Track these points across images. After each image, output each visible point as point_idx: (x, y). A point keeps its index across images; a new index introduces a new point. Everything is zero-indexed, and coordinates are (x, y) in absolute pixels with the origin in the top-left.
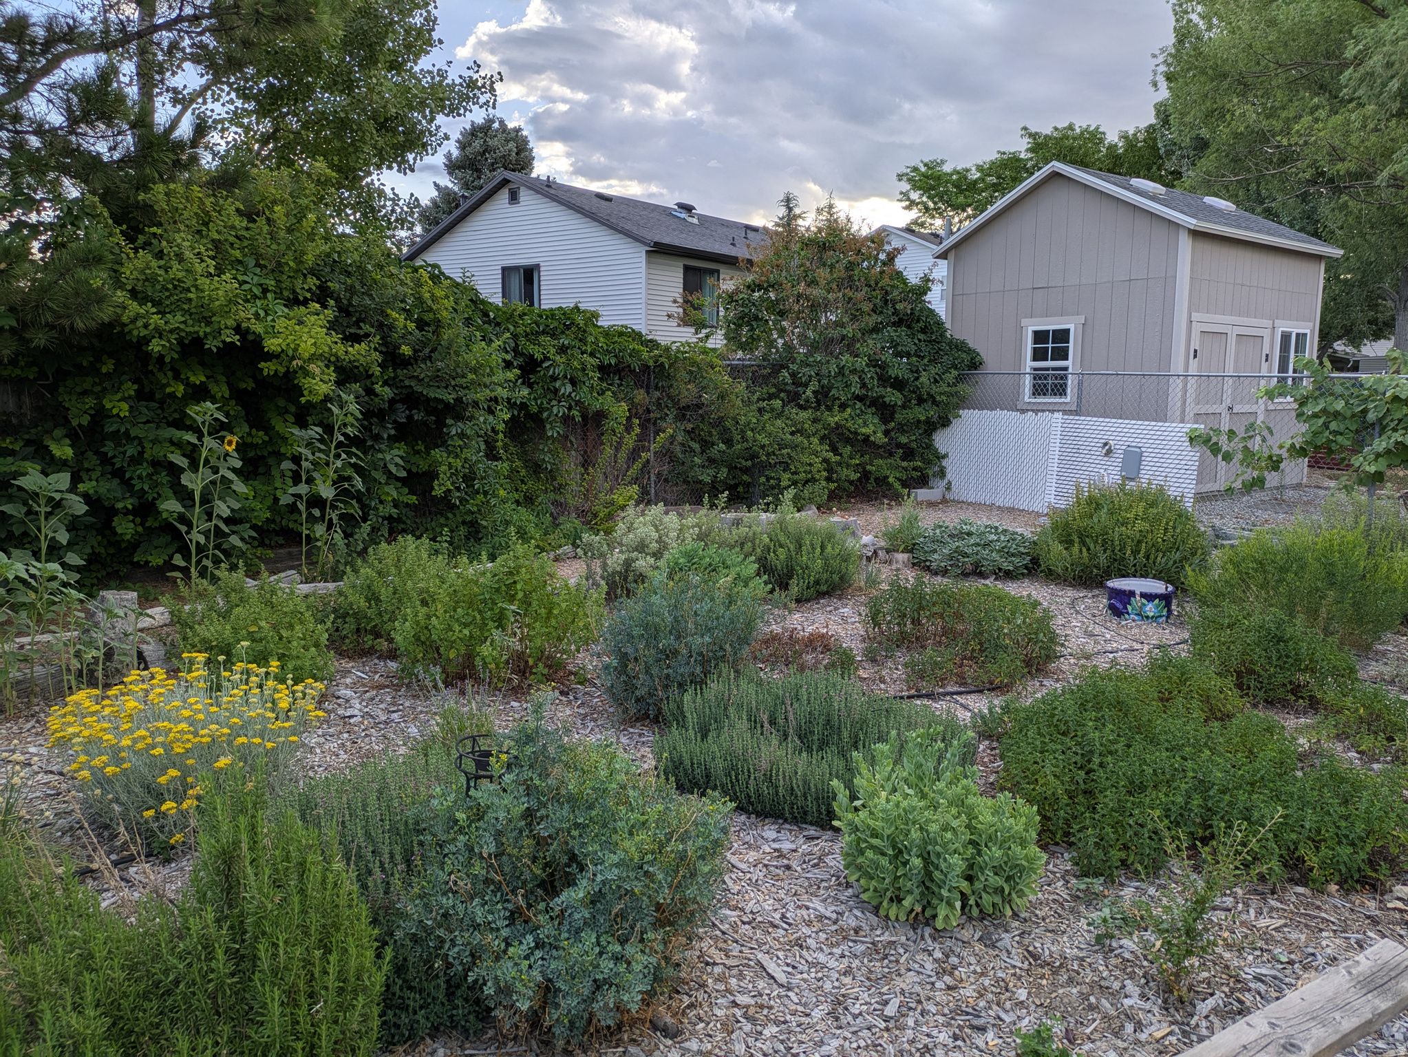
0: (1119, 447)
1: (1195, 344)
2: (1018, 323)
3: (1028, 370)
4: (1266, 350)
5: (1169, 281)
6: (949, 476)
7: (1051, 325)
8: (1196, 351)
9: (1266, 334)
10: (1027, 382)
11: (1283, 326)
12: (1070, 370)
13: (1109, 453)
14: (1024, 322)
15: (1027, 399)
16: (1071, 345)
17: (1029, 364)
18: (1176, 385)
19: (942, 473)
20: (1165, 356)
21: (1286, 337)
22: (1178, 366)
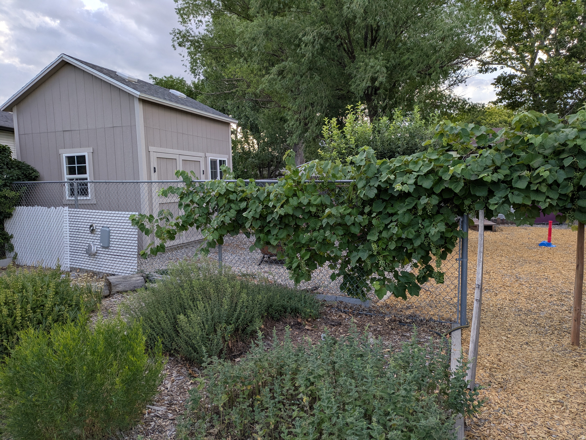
0: (98, 227)
1: (154, 163)
2: (57, 151)
3: (66, 180)
4: (203, 168)
5: (132, 127)
6: (16, 249)
7: (75, 153)
8: (155, 168)
9: (202, 160)
10: (67, 187)
11: (211, 156)
12: (89, 180)
13: (92, 231)
14: (61, 151)
15: (67, 198)
16: (87, 165)
17: (66, 177)
18: (144, 188)
19: (11, 248)
20: (136, 172)
21: (213, 163)
22: (143, 177)
